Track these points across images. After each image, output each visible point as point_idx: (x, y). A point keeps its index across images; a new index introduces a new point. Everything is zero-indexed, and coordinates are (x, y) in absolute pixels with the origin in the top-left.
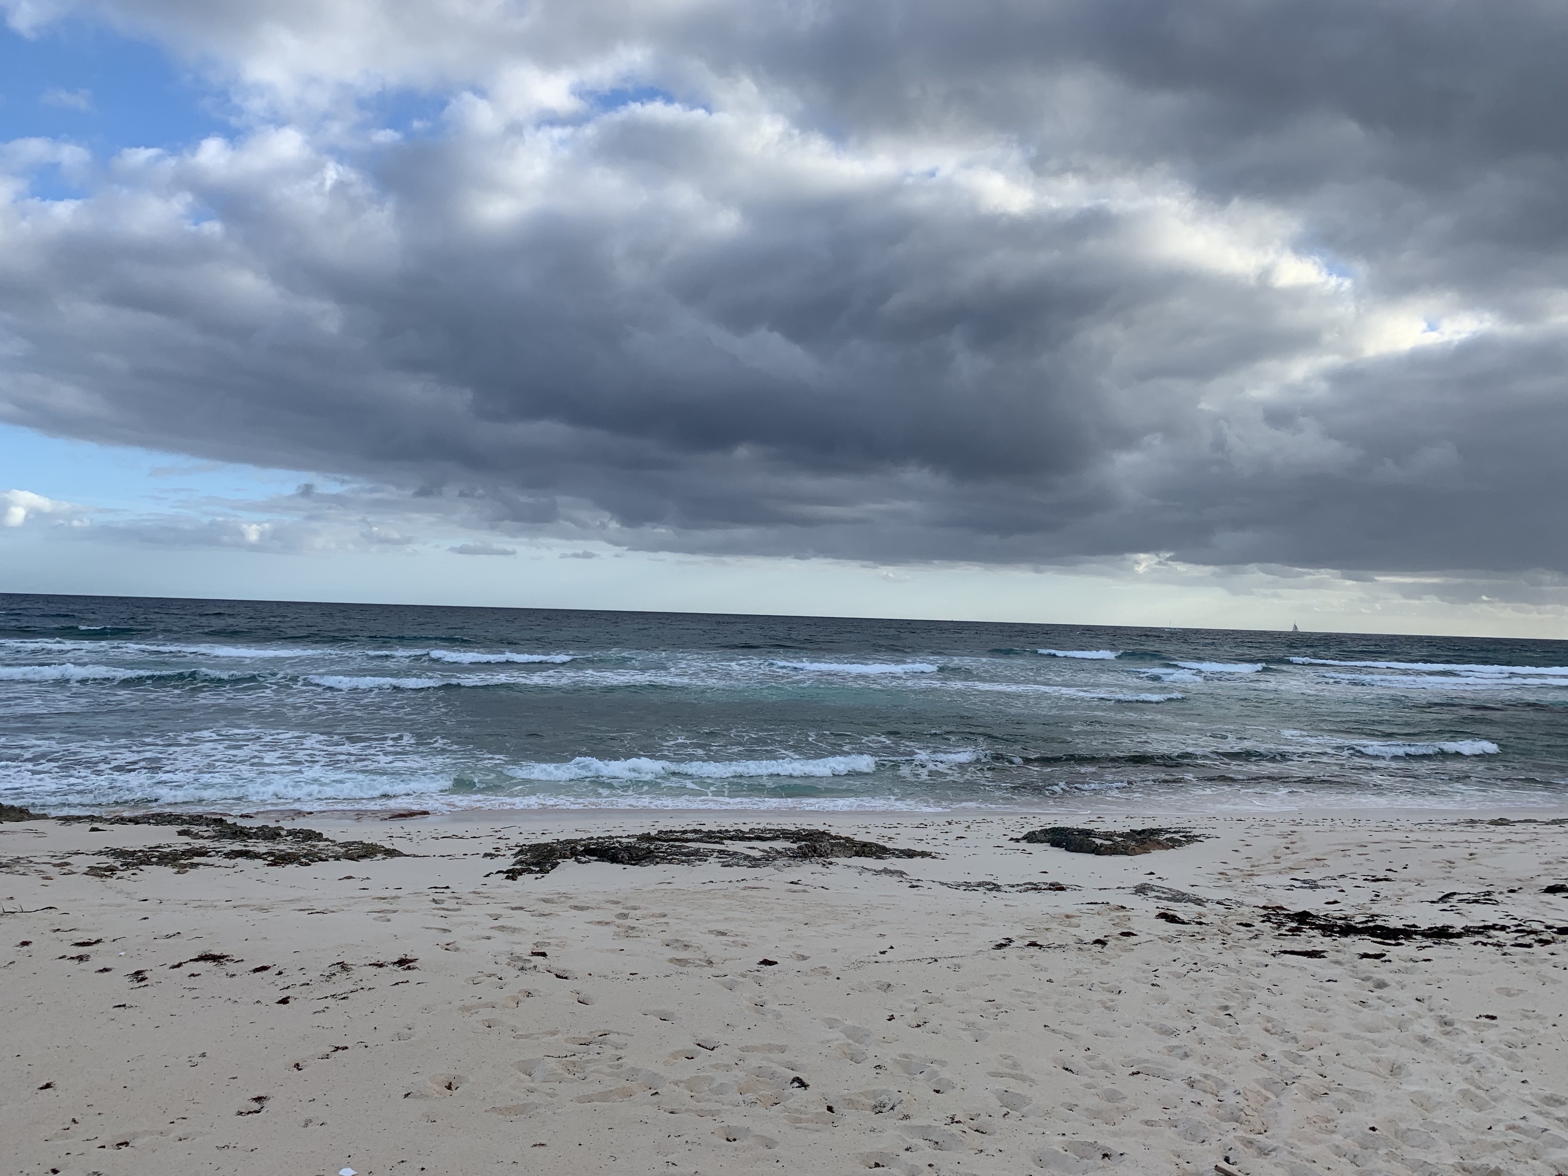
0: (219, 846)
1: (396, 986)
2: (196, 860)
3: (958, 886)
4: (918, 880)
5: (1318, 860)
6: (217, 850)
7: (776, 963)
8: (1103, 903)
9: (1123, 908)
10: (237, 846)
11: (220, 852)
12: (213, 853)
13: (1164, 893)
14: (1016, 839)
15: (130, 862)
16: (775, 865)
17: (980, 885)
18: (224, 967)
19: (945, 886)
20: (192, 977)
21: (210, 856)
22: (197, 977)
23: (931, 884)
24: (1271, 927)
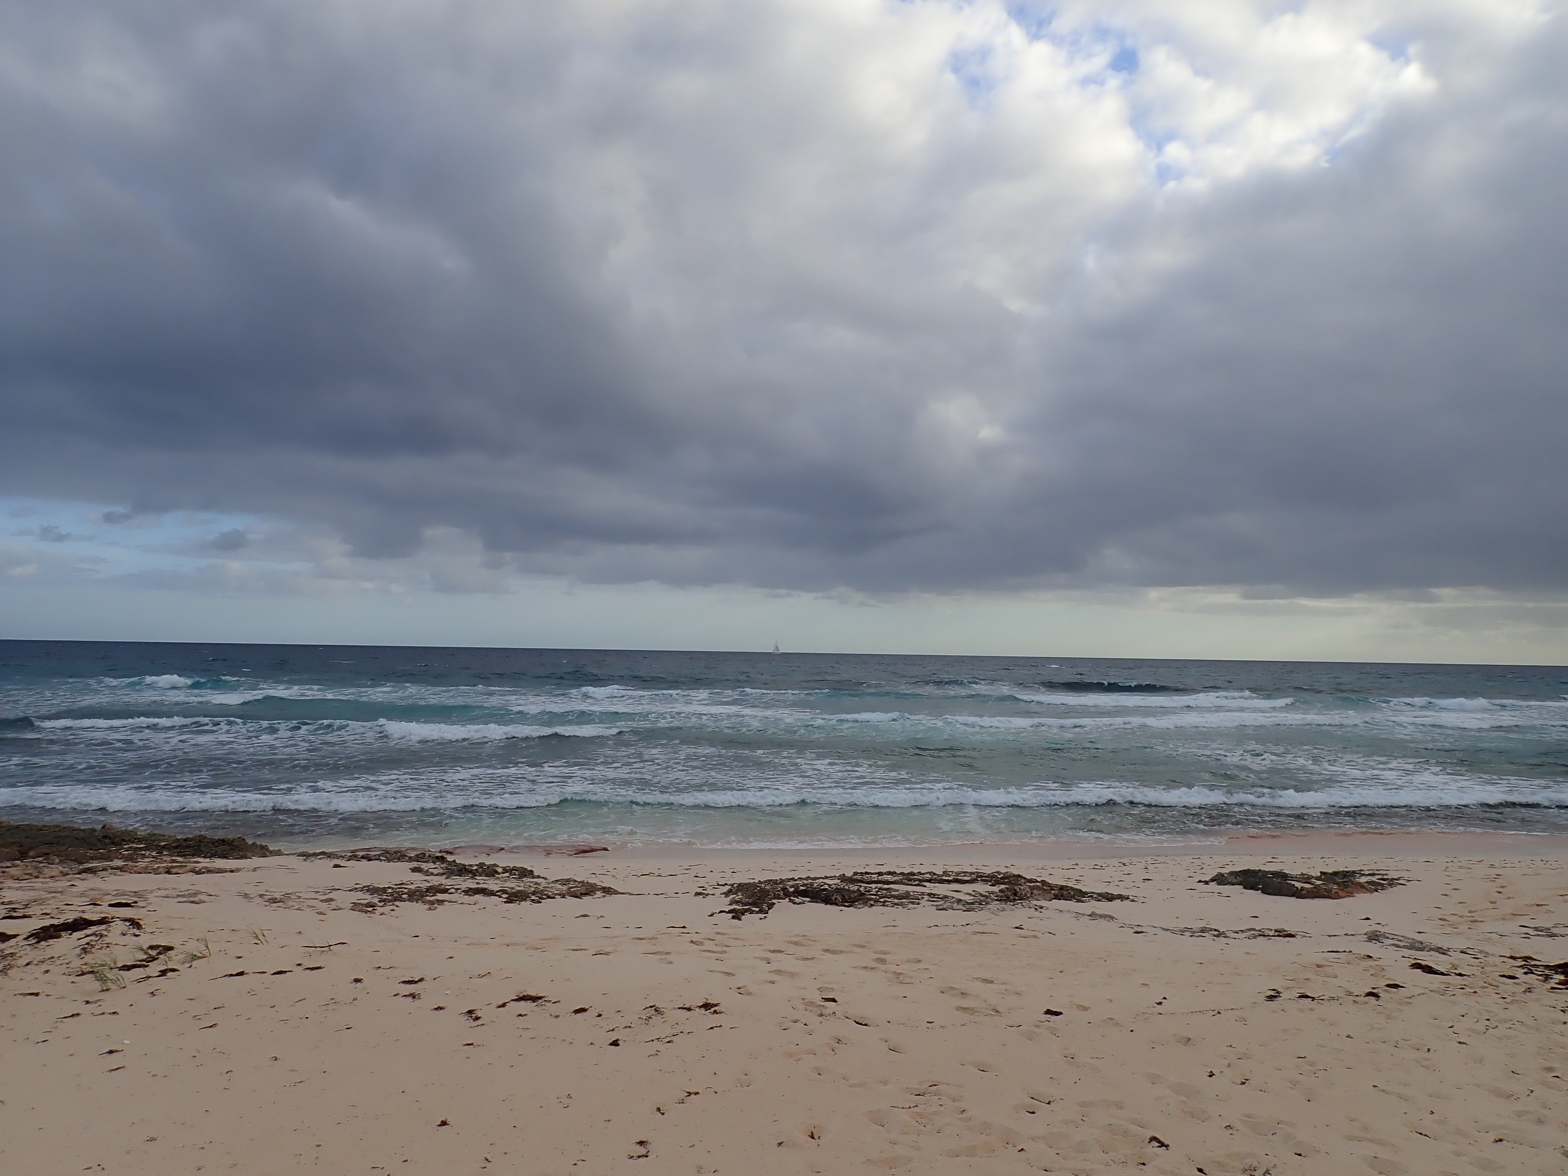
0: (455, 883)
1: (712, 1030)
2: (440, 897)
3: (1182, 932)
4: (1138, 925)
5: (1538, 905)
6: (455, 887)
7: (1061, 1013)
8: (1345, 952)
9: (1370, 957)
10: (471, 884)
11: (459, 889)
12: (453, 890)
13: (1400, 941)
14: (1205, 881)
15: (386, 899)
16: (989, 909)
17: (1203, 930)
18: (545, 1008)
19: (1168, 932)
20: (521, 1017)
21: (451, 893)
22: (524, 1017)
23: (1154, 931)
24: (1537, 979)
